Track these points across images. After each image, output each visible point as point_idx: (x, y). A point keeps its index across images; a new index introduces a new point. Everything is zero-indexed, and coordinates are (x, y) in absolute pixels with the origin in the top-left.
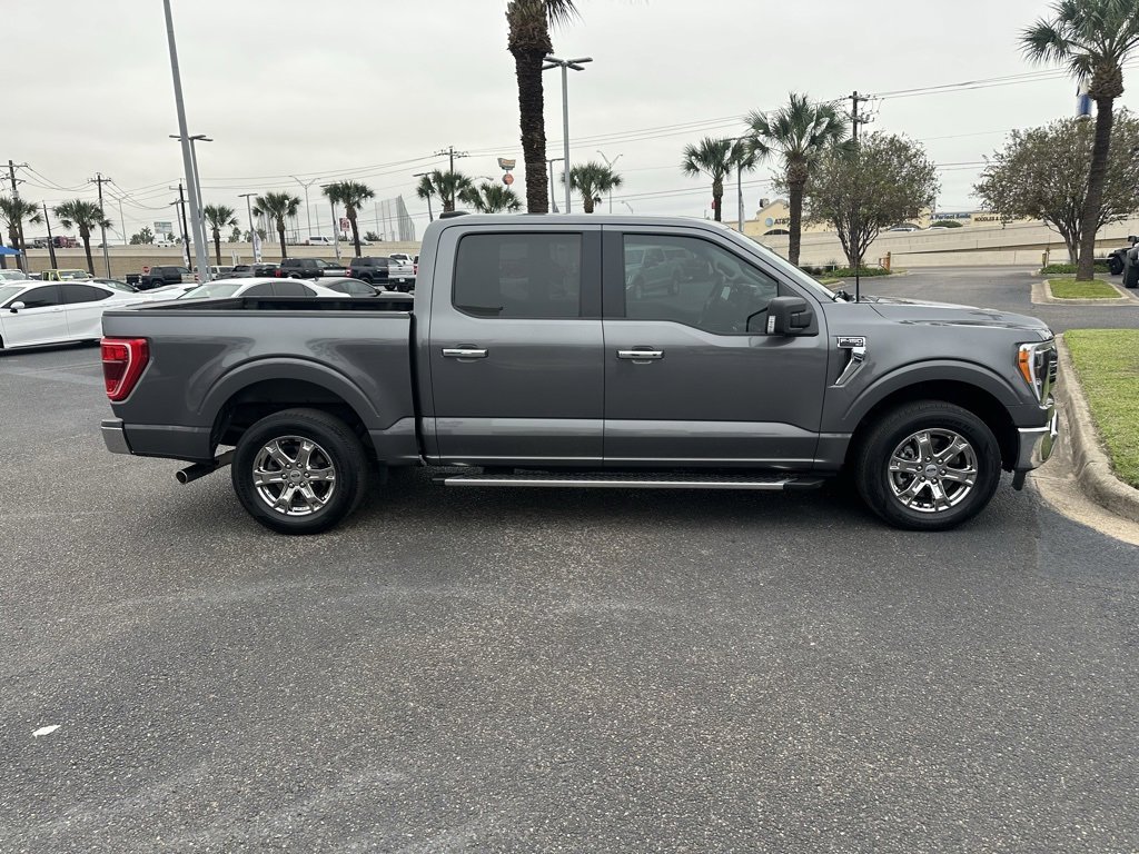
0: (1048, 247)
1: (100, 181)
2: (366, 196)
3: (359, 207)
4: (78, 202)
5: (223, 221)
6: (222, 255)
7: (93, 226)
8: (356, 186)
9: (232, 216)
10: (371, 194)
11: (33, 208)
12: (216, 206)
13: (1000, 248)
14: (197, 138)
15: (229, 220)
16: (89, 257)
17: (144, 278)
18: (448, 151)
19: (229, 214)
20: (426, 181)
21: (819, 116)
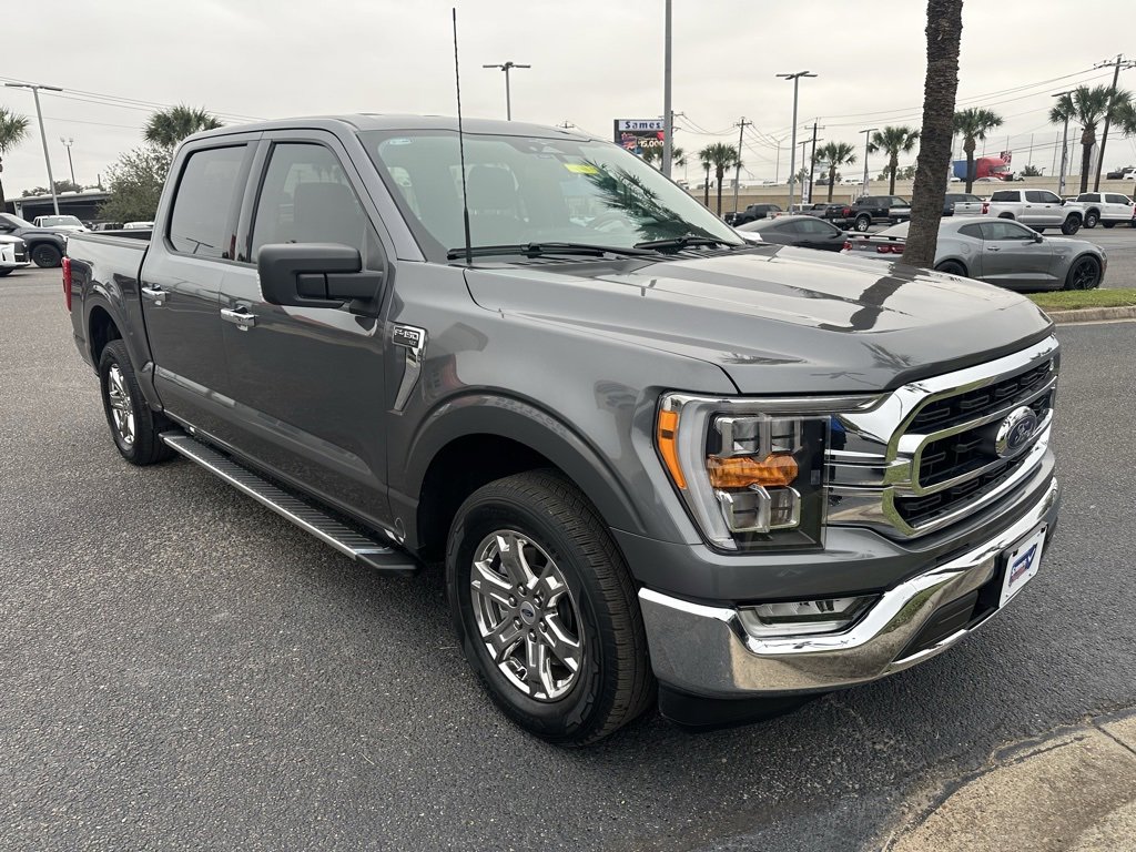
1: (743, 124)
2: (991, 125)
3: (982, 137)
4: (719, 145)
5: (840, 159)
6: (834, 193)
7: (728, 167)
8: (982, 113)
9: (851, 153)
10: (998, 122)
11: (679, 153)
12: (837, 143)
14: (802, 74)
15: (847, 157)
16: (720, 196)
17: (738, 216)
18: (1115, 61)
19: (848, 151)
20: (1066, 102)
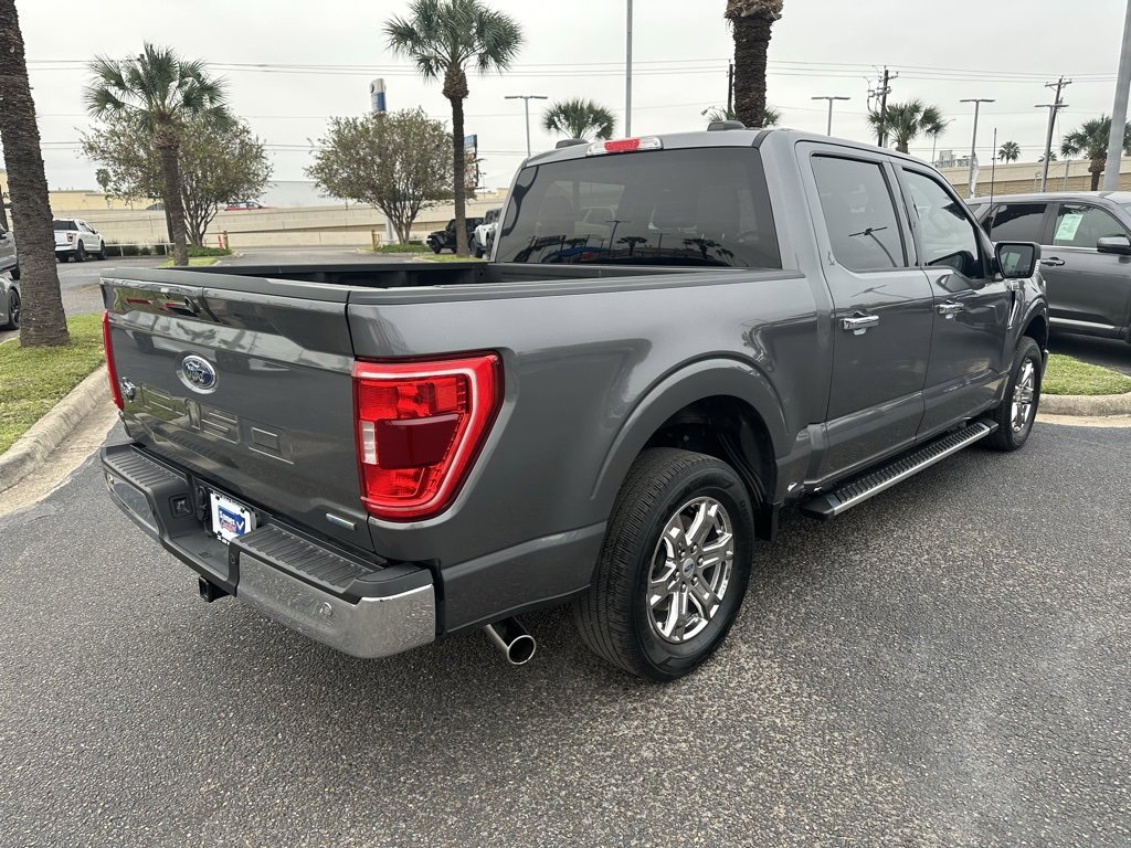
0: (373, 228)
13: (305, 230)
21: (183, 75)
